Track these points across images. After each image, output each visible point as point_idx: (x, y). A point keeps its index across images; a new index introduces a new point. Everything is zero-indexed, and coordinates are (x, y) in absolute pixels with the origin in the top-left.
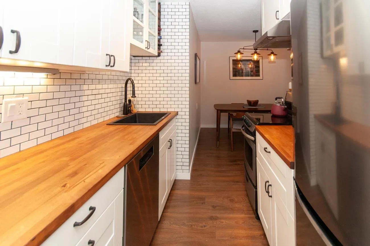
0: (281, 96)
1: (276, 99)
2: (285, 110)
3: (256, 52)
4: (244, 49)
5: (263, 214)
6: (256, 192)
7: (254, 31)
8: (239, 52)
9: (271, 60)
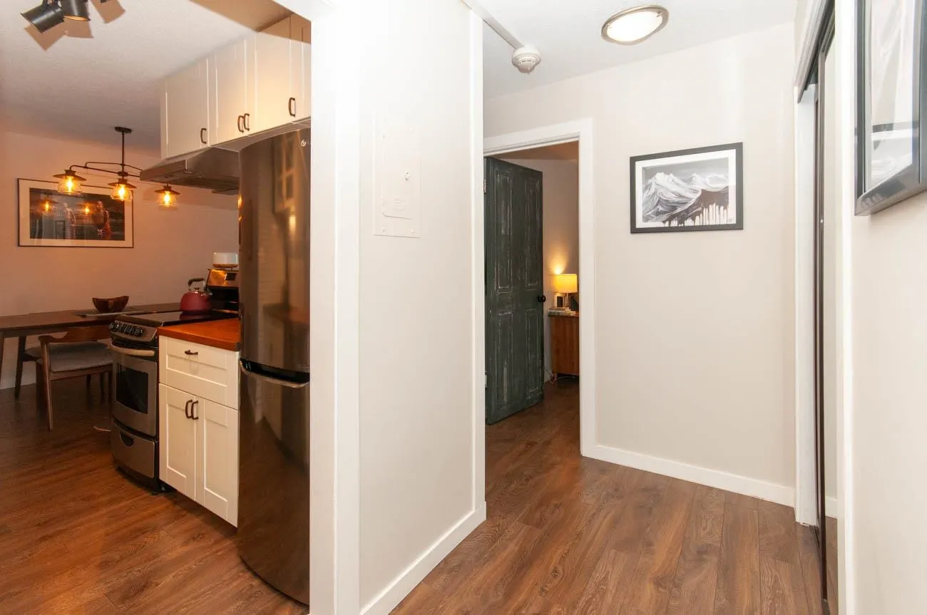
0: (200, 277)
1: (190, 283)
2: (209, 299)
3: (122, 181)
4: (86, 167)
5: (176, 469)
6: (157, 446)
7: (118, 129)
8: (70, 173)
9: (164, 203)
